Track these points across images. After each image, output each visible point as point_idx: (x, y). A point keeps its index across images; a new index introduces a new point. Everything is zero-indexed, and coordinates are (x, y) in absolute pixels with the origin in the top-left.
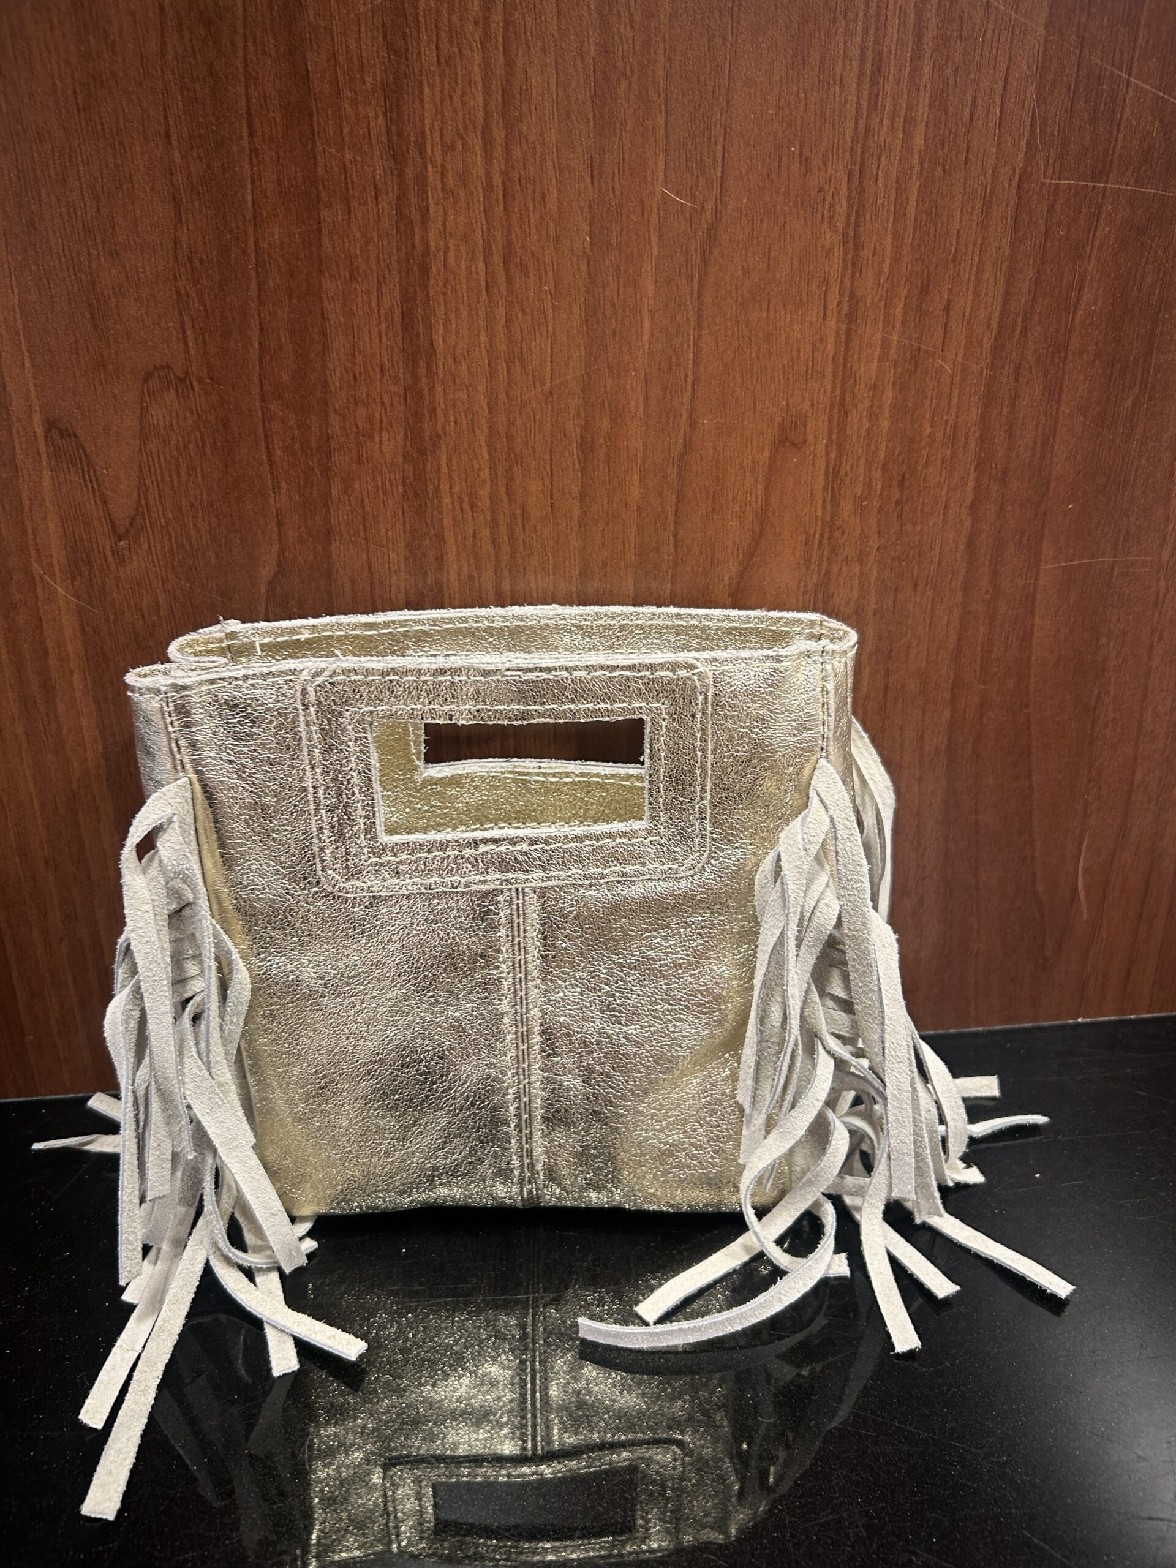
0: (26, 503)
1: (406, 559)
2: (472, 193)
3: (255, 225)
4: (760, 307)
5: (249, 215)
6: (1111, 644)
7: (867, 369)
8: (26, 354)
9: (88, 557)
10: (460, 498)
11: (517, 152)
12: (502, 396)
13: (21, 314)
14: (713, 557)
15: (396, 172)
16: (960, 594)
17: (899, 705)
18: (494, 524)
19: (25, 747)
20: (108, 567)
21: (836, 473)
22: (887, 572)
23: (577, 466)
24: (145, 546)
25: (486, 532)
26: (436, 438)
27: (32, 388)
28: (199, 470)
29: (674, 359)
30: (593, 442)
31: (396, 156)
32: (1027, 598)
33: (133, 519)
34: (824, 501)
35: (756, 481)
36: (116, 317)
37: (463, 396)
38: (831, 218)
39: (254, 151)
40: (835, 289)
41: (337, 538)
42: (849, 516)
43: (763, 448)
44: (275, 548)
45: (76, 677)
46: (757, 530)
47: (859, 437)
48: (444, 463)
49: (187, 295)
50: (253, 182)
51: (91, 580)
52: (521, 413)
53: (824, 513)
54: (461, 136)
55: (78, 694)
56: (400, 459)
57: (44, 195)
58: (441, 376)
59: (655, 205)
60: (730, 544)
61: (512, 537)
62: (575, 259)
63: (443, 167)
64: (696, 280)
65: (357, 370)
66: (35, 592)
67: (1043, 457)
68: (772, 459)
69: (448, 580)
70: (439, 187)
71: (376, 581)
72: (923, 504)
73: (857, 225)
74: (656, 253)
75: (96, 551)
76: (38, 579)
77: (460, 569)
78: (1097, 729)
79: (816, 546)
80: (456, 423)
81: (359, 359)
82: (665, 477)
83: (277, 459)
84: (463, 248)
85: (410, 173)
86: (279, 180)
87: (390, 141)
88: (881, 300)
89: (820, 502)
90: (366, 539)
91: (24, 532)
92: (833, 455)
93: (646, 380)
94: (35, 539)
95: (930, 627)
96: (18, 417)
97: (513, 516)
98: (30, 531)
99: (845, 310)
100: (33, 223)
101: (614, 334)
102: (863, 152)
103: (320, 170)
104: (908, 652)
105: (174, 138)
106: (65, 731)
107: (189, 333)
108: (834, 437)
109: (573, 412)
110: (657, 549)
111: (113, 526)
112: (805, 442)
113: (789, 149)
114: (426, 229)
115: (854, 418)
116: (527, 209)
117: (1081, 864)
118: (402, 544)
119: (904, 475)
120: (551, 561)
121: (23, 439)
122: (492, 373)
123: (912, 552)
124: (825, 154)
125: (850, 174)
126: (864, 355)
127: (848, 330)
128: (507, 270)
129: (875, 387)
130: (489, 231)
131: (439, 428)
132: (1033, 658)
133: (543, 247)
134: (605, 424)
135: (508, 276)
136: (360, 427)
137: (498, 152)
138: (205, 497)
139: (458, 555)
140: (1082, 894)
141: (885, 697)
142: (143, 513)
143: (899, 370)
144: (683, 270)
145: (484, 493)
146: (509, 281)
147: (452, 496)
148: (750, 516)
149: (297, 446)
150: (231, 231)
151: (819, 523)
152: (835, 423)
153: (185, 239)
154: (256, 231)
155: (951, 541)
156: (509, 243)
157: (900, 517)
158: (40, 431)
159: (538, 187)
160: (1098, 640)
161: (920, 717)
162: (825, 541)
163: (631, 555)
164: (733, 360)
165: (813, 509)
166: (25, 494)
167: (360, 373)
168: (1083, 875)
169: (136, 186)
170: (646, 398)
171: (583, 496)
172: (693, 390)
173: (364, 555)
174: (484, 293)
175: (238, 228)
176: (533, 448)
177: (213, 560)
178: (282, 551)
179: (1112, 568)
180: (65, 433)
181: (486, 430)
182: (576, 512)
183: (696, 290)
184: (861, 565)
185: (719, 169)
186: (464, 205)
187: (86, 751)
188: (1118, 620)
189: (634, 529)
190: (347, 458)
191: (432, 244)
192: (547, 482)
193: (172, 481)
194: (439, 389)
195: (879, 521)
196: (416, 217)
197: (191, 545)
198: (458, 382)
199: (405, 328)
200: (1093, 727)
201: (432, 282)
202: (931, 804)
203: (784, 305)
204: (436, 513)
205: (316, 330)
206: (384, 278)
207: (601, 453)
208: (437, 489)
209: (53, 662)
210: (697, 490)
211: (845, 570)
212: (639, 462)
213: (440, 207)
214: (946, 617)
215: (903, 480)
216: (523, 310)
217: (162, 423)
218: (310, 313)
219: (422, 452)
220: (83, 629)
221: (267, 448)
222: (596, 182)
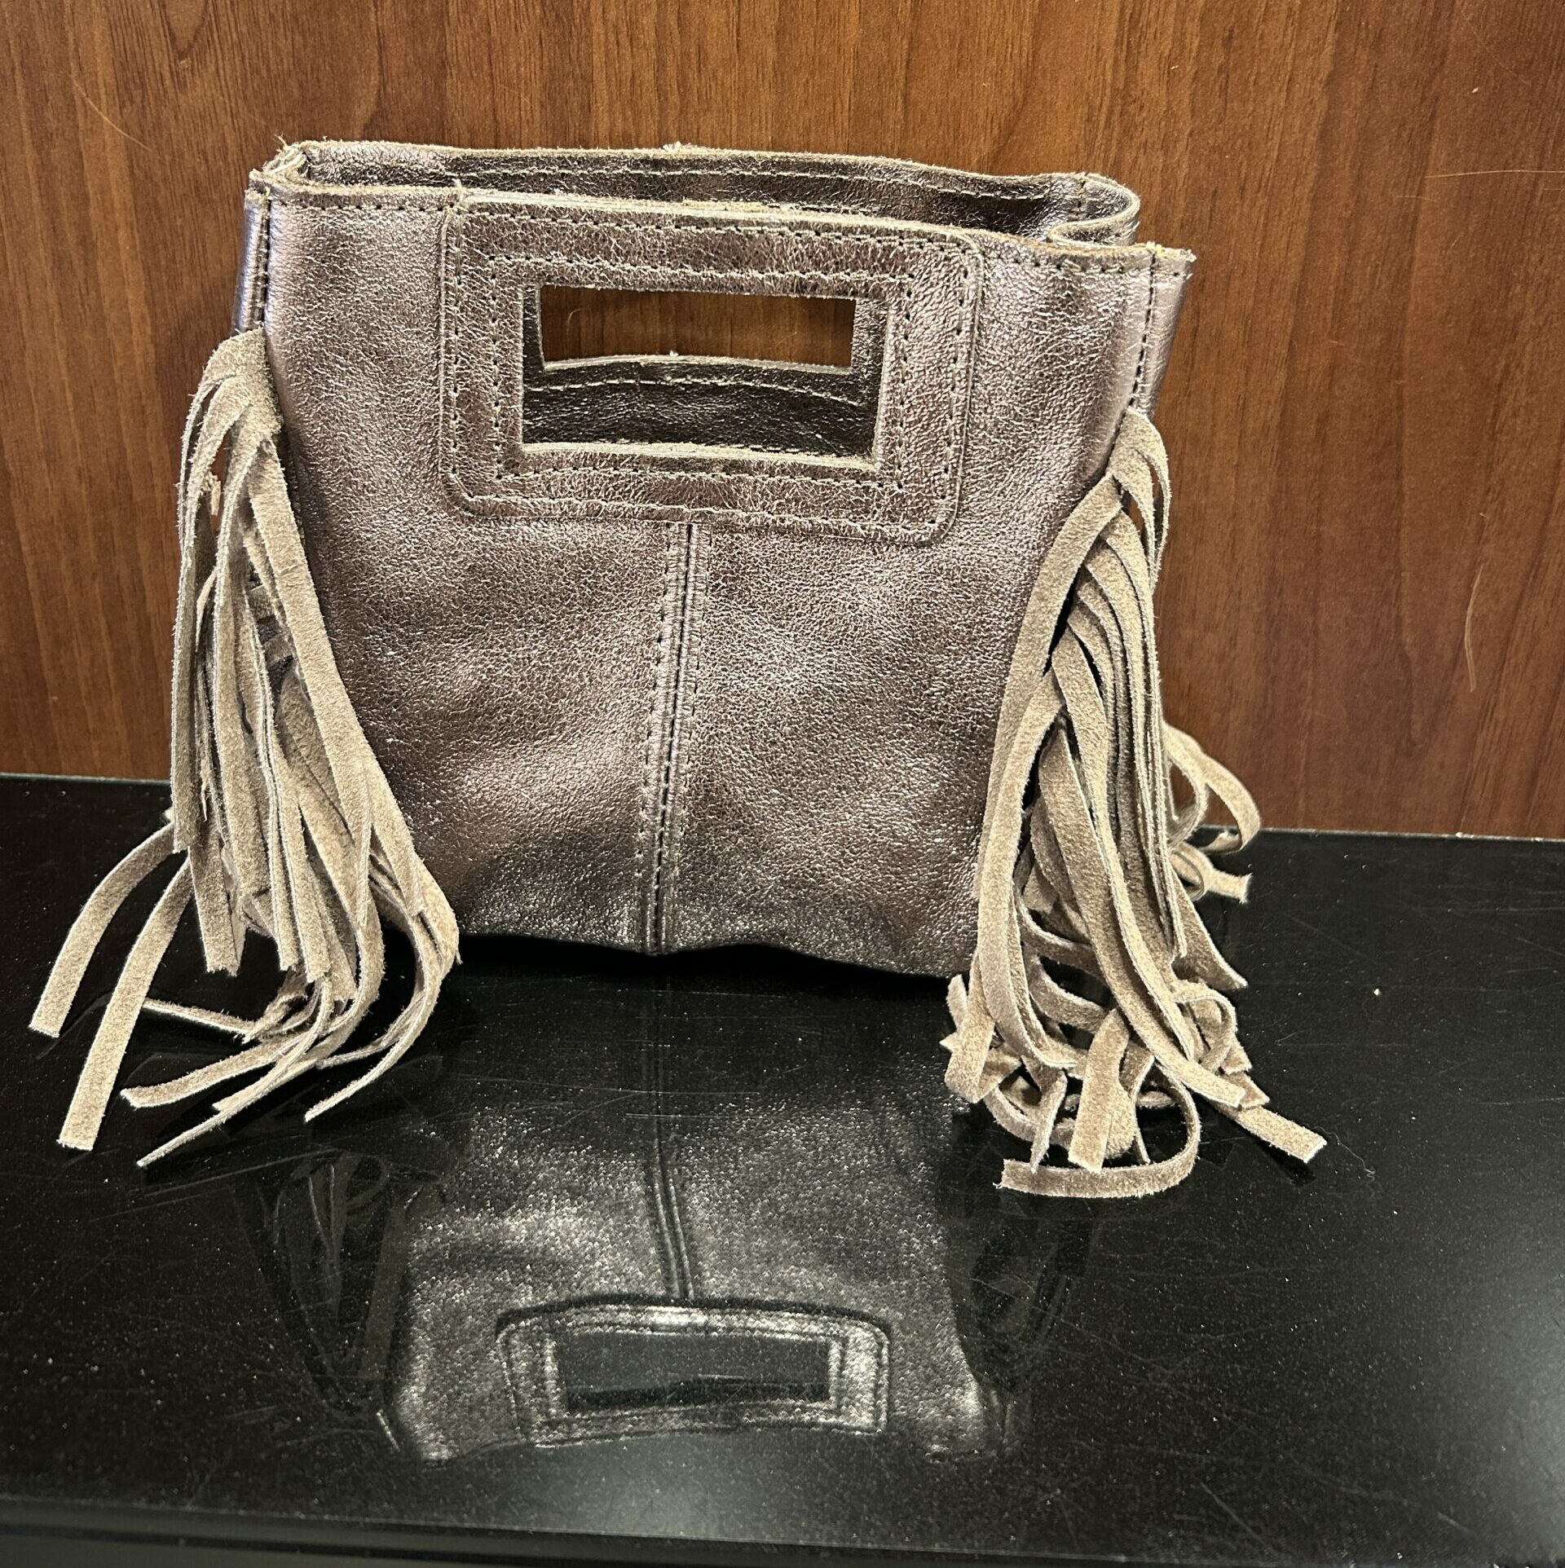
6: (1529, 296)
10: (616, 27)
16: (1306, 206)
17: (1213, 359)
18: (661, 65)
19: (57, 320)
20: (166, 92)
21: (1134, 20)
24: (212, 68)
25: (649, 76)
32: (1406, 217)
33: (197, 31)
34: (1116, 60)
35: (1021, 27)
41: (454, 72)
42: (1151, 84)
44: (374, 80)
45: (122, 235)
46: (1019, 93)
51: (143, 107)
53: (1114, 79)
55: (124, 257)
60: (982, 113)
61: (683, 85)
66: (75, 120)
67: (1437, 17)
72: (1258, 74)
75: (151, 69)
76: (79, 103)
78: (1502, 418)
79: (1102, 123)
82: (894, 14)
89: (1111, 61)
90: (491, 75)
91: (64, 40)
94: (76, 50)
95: (1261, 251)
97: (685, 55)
98: (71, 40)
104: (1229, 284)
106: (106, 304)
111: (173, 40)
117: (1470, 611)
118: (537, 86)
119: (1231, 31)
123: (1240, 141)
132: (1411, 307)
140: (1469, 653)
141: (1193, 345)
142: (210, 23)
145: (648, 21)
147: (605, 22)
148: (1010, 74)
151: (1108, 91)
155: (1296, 129)
157: (1224, 90)
160: (1508, 289)
162: (1115, 118)
168: (1473, 628)
171: (780, 32)
177: (296, 93)
178: (383, 85)
179: (1535, 184)
182: (771, 53)
184: (1165, 154)
187: (131, 332)
188: (1541, 261)
195: (1194, 94)
197: (268, 70)
200: (1495, 416)
202: (1253, 504)
204: (583, 45)
209: (94, 212)
210: (938, 35)
211: (1142, 160)
214: (1285, 239)
215: (1230, 37)
220: (132, 173)
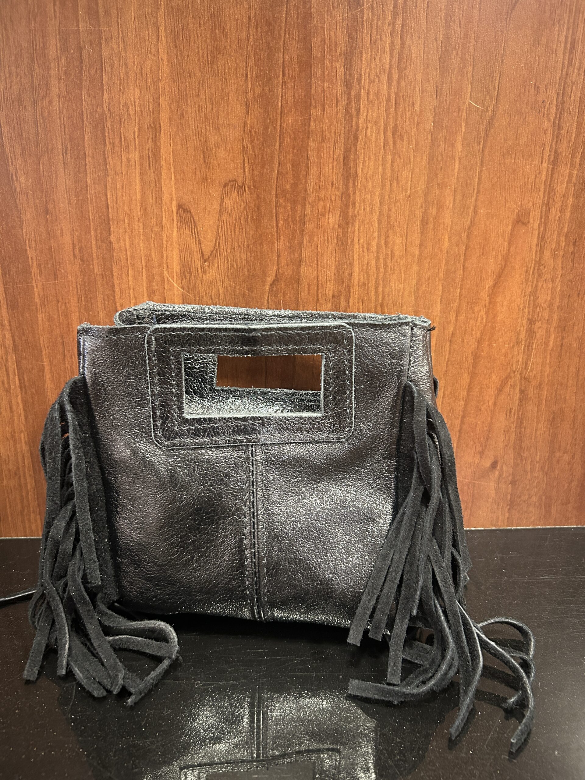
0: (165, 243)
1: (335, 274)
2: (381, 103)
3: (281, 116)
4: (511, 157)
5: (279, 111)
7: (561, 188)
8: (173, 174)
9: (190, 269)
11: (403, 83)
12: (387, 197)
13: (173, 155)
14: (481, 277)
15: (346, 93)
22: (565, 287)
23: (419, 231)
26: (354, 216)
27: (173, 189)
28: (244, 230)
29: (468, 181)
30: (427, 220)
31: (348, 85)
36: (214, 157)
37: (369, 196)
38: (548, 115)
39: (284, 83)
40: (547, 149)
43: (508, 224)
47: (555, 220)
48: (357, 228)
49: (247, 148)
50: (282, 97)
52: (395, 205)
54: (377, 76)
56: (337, 226)
57: (189, 102)
58: (359, 187)
59: (465, 108)
62: (425, 133)
63: (368, 90)
64: (482, 144)
65: (321, 183)
68: (513, 230)
69: (353, 285)
70: (366, 99)
71: (320, 285)
73: (560, 118)
74: (463, 130)
77: (360, 279)
80: (364, 210)
81: (322, 179)
83: (280, 225)
84: (374, 127)
85: (353, 93)
86: (294, 95)
87: (345, 78)
88: (569, 154)
92: (542, 229)
93: (455, 191)
96: (166, 203)
99: (552, 159)
100: (183, 115)
101: (441, 169)
102: (564, 85)
103: (313, 91)
105: (249, 76)
107: (246, 165)
108: (543, 220)
109: (419, 205)
110: (455, 272)
112: (529, 222)
113: (530, 83)
114: (358, 119)
115: (553, 210)
116: (405, 110)
120: (403, 277)
121: (167, 213)
122: (383, 186)
124: (546, 86)
125: (558, 94)
126: (560, 180)
127: (553, 168)
128: (394, 138)
129: (564, 196)
130: (387, 119)
131: (356, 212)
133: (411, 128)
134: (434, 211)
135: (394, 141)
136: (320, 210)
137: (394, 83)
138: (246, 243)
139: (359, 273)
143: (577, 188)
144: (476, 139)
146: (394, 143)
149: (290, 220)
150: (270, 119)
152: (544, 214)
153: (249, 122)
154: (281, 119)
156: (396, 126)
158: (175, 209)
159: (411, 100)
161: (578, 361)
163: (441, 275)
164: (496, 182)
165: (531, 254)
166: (165, 239)
167: (322, 186)
169: (230, 98)
170: (454, 200)
172: (477, 196)
173: (316, 272)
174: (382, 149)
175: (273, 117)
176: (399, 222)
180: (186, 211)
181: (378, 213)
183: (481, 148)
185: (496, 91)
186: (376, 108)
189: (444, 261)
190: (313, 225)
191: (361, 125)
192: (404, 238)
193: (231, 234)
194: (358, 193)
196: (354, 113)
198: (367, 190)
199: (345, 164)
201: (359, 143)
203: (523, 156)
205: (304, 165)
206: (337, 140)
207: (431, 226)
208: (352, 241)
212: (449, 230)
213: (366, 109)
216: (400, 157)
217: (230, 207)
218: (302, 156)
219: (347, 223)
221: (276, 219)
222: (438, 97)
